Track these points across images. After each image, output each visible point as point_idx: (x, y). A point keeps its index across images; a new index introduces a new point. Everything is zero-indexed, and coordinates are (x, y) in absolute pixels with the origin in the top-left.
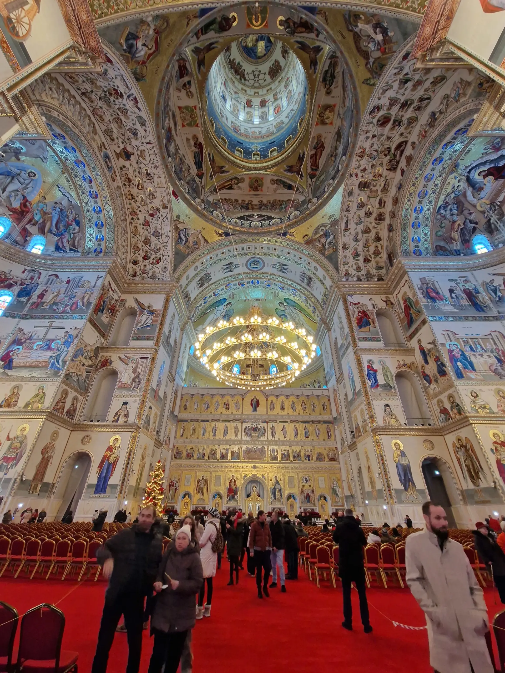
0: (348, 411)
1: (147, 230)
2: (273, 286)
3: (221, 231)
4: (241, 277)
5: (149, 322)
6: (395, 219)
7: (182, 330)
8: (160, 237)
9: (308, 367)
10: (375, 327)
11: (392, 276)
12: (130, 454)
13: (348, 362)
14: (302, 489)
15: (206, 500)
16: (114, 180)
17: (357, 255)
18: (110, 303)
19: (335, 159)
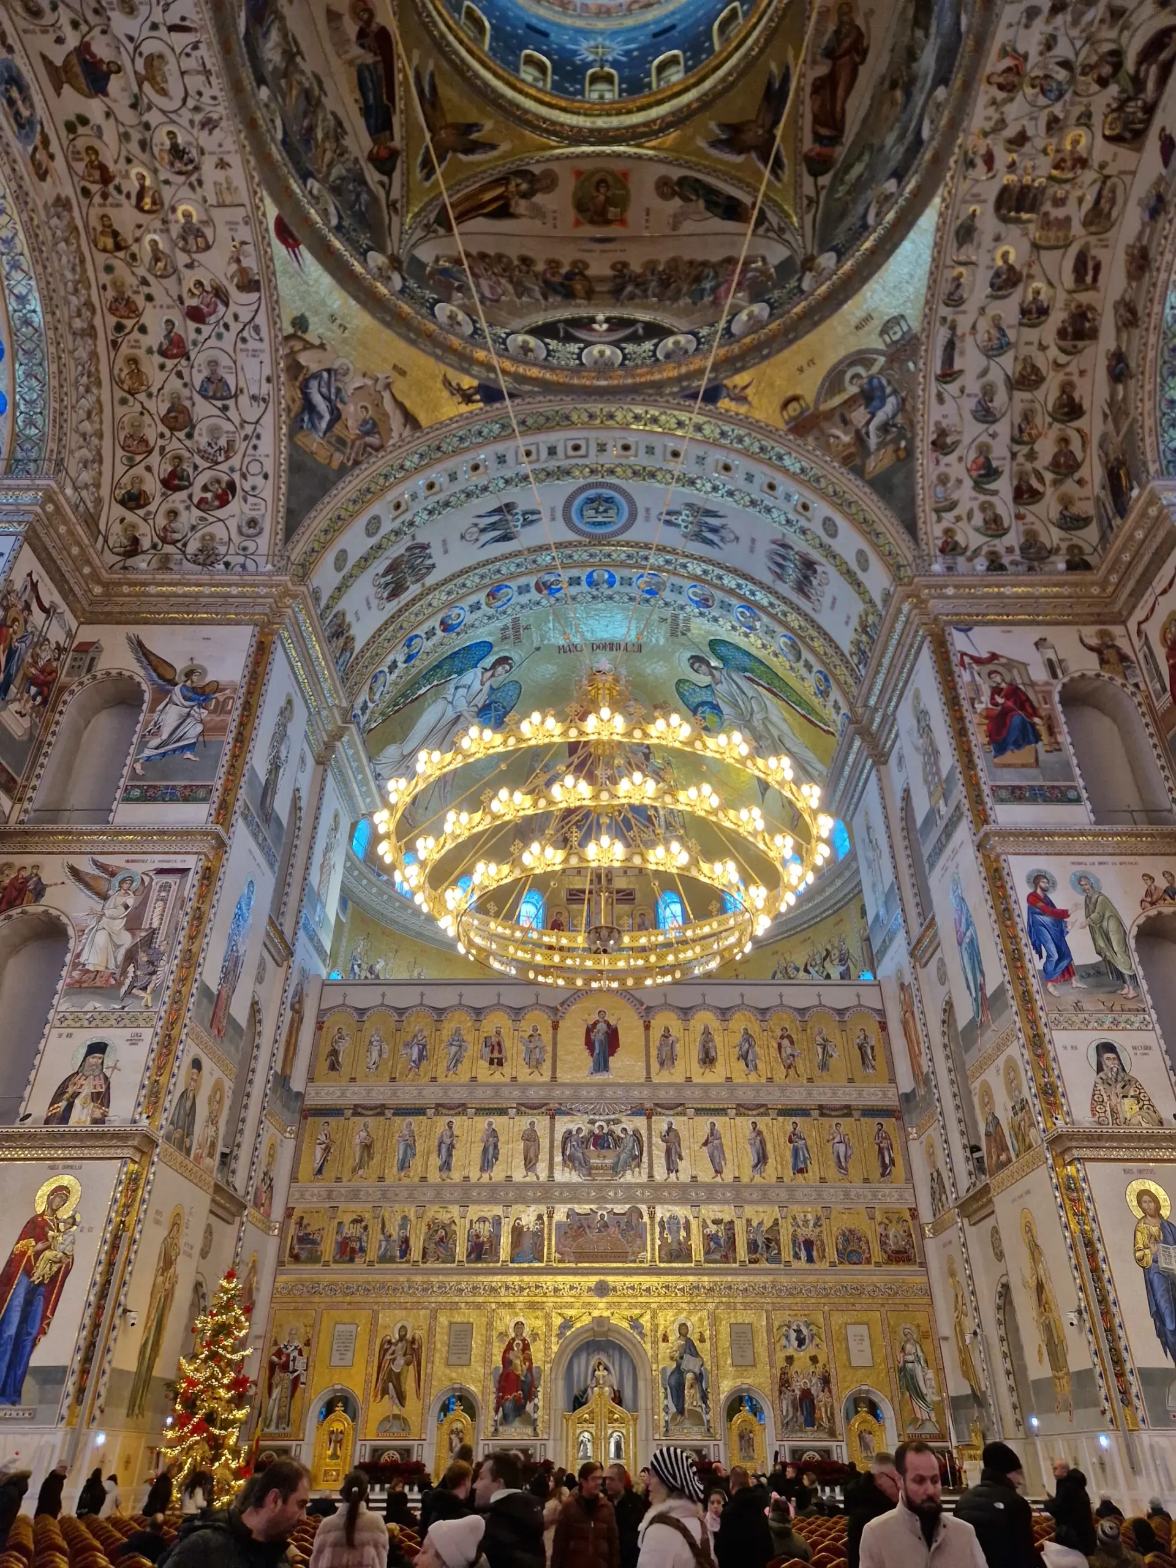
0: (958, 1069)
1: (180, 375)
2: (667, 595)
3: (468, 382)
4: (545, 559)
5: (193, 731)
6: (1136, 332)
7: (321, 761)
8: (231, 403)
9: (803, 899)
10: (1057, 748)
11: (1121, 551)
12: (115, 1247)
13: (956, 882)
14: (783, 1373)
15: (414, 1420)
16: (43, 176)
17: (986, 473)
18: (35, 657)
19: (908, 95)
